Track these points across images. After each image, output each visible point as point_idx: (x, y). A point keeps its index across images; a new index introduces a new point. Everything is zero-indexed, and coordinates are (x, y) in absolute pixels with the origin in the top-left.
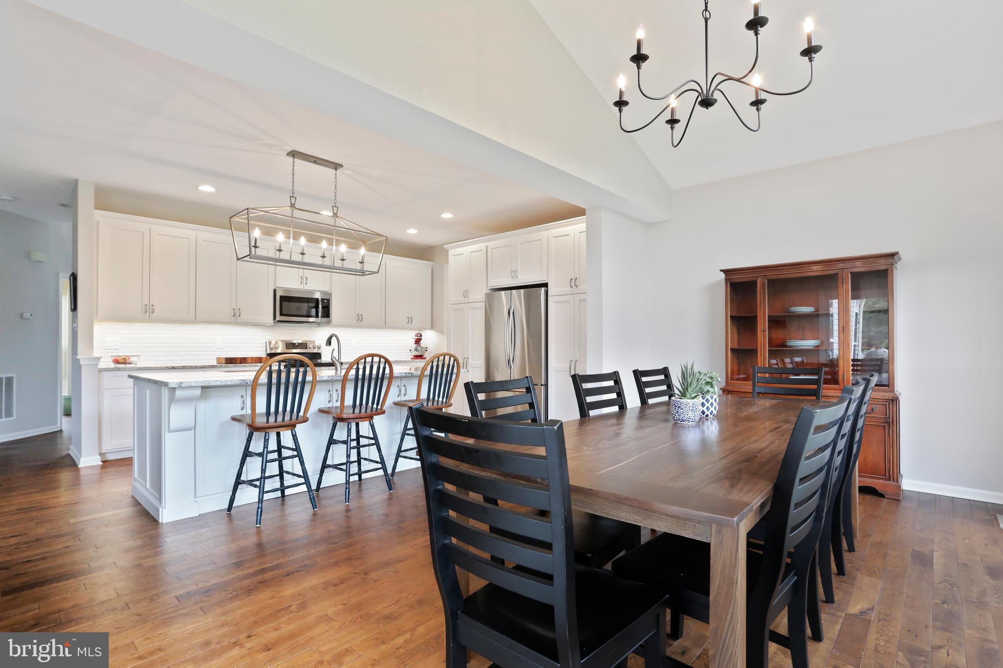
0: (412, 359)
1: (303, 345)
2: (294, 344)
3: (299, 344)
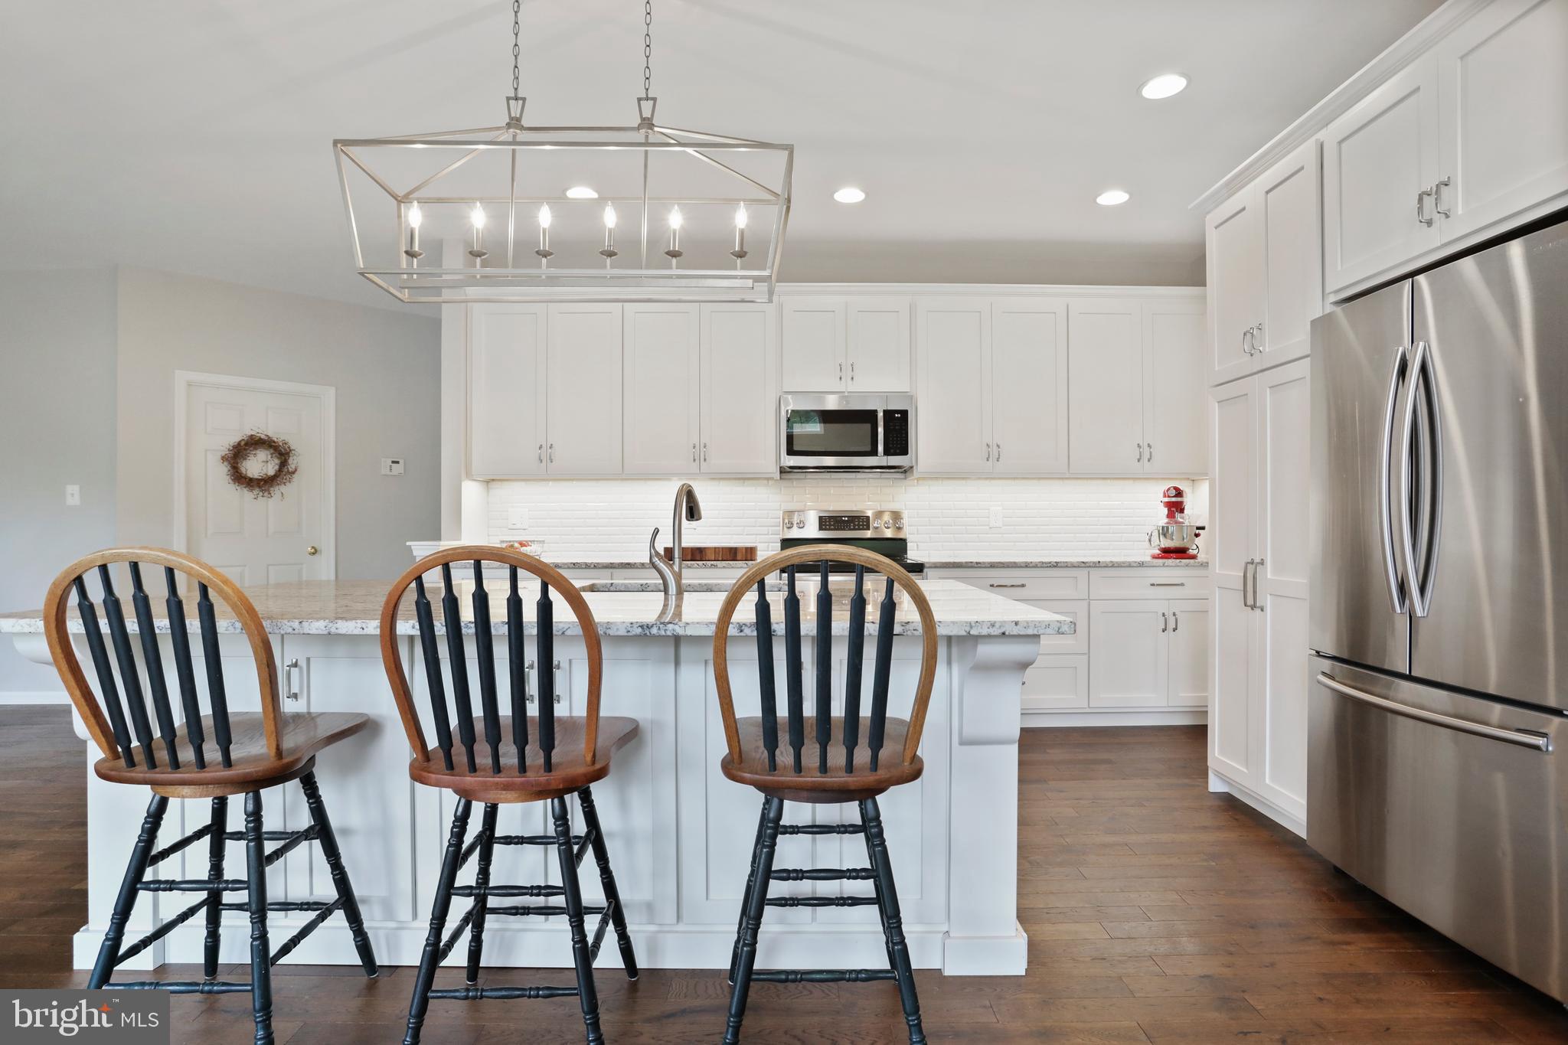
0: (1154, 557)
1: (859, 522)
2: (839, 519)
3: (850, 519)
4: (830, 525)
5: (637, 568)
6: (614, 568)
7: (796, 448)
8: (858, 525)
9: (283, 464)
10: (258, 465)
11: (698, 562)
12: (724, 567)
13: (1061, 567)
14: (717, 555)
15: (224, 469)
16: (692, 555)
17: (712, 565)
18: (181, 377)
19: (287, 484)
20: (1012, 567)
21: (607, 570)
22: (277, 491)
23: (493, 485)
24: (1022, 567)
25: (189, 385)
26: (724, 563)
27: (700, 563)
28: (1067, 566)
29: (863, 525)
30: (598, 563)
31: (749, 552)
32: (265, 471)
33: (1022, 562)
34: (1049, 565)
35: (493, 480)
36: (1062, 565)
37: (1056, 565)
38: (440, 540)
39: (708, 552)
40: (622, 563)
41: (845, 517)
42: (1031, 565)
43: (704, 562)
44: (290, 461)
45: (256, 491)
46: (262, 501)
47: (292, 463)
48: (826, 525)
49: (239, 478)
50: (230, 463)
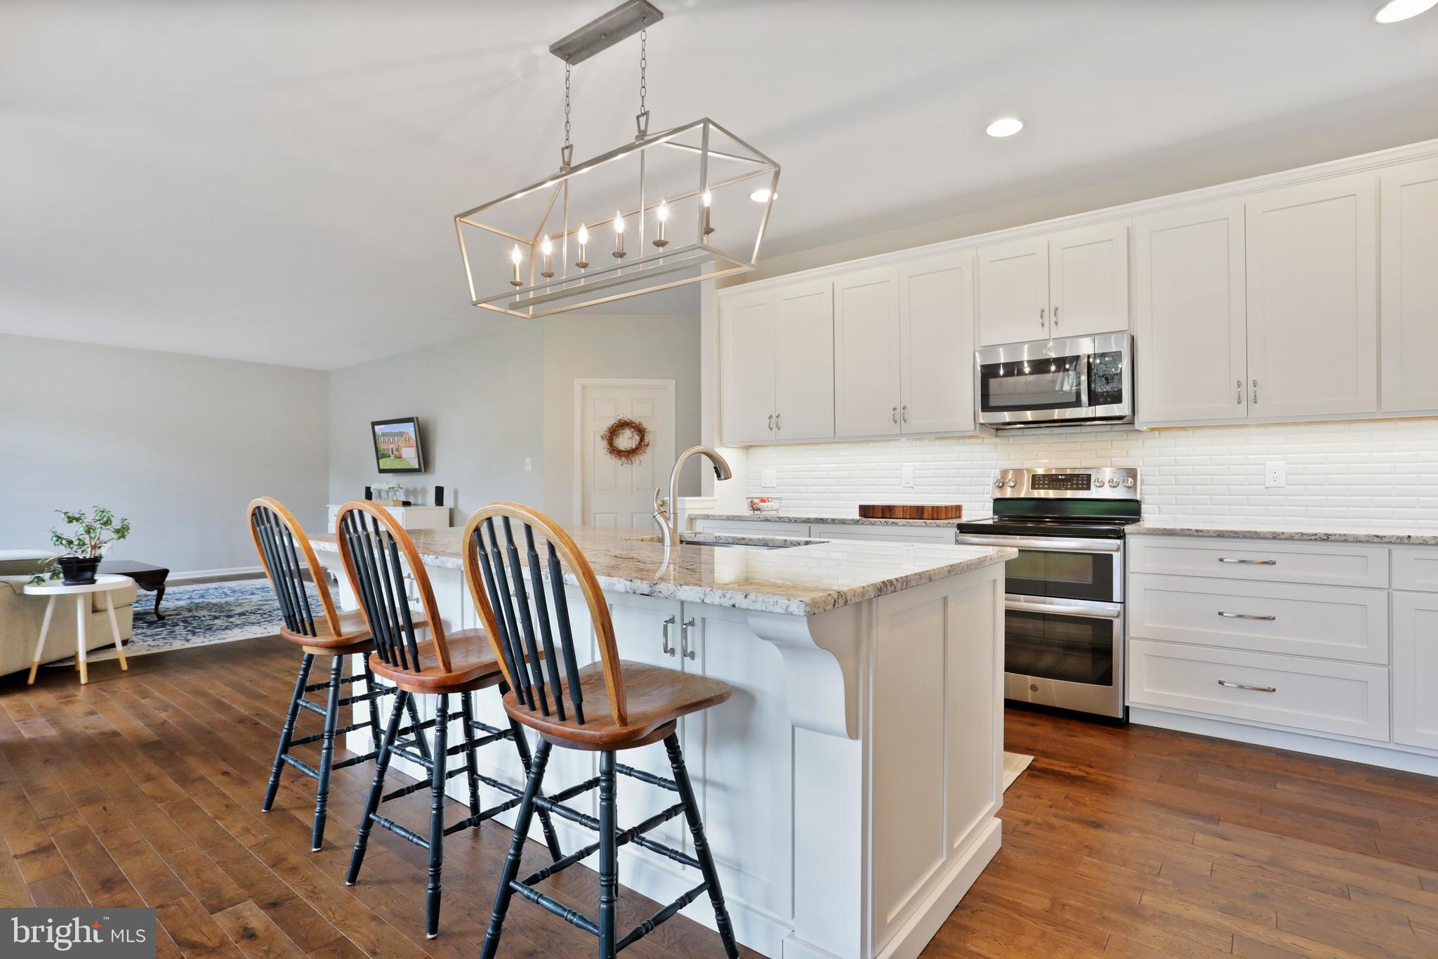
1: (1078, 480)
2: (1055, 477)
3: (1068, 477)
4: (1044, 484)
5: (829, 523)
6: (811, 523)
7: (993, 403)
8: (1077, 484)
9: (642, 439)
10: (626, 440)
11: (880, 520)
12: (904, 525)
13: (1336, 541)
14: (905, 514)
15: (604, 444)
16: (883, 513)
17: (893, 523)
18: (578, 383)
19: (643, 454)
20: (1251, 538)
21: (805, 524)
22: (637, 459)
23: (752, 451)
24: (1266, 538)
25: (584, 387)
26: (904, 521)
27: (883, 520)
28: (1345, 541)
29: (1082, 484)
30: (797, 518)
31: (935, 510)
32: (630, 445)
33: (1270, 533)
34: (1313, 538)
35: (751, 446)
36: (1337, 538)
37: (1327, 538)
38: (701, 496)
39: (897, 510)
40: (817, 519)
41: (1061, 475)
42: (1282, 537)
43: (886, 520)
44: (645, 438)
45: (623, 459)
46: (627, 467)
47: (648, 438)
48: (1039, 484)
49: (614, 451)
50: (607, 440)
